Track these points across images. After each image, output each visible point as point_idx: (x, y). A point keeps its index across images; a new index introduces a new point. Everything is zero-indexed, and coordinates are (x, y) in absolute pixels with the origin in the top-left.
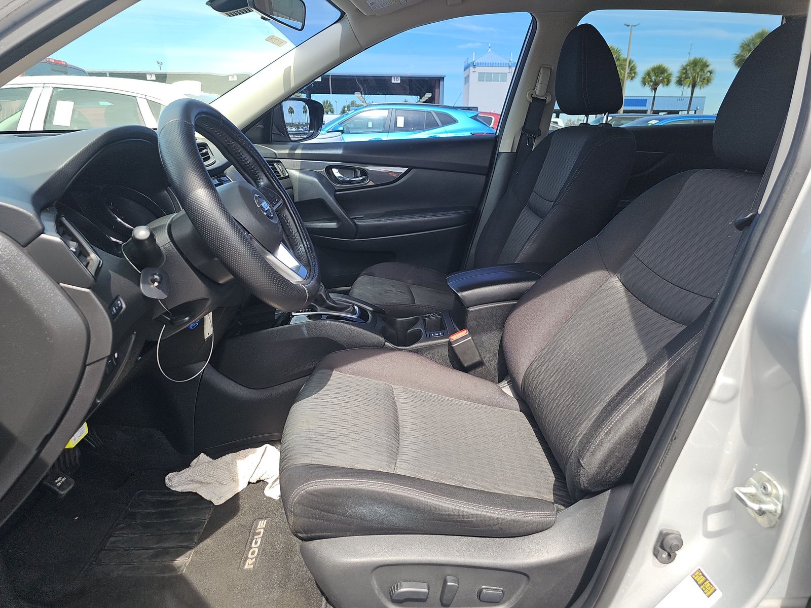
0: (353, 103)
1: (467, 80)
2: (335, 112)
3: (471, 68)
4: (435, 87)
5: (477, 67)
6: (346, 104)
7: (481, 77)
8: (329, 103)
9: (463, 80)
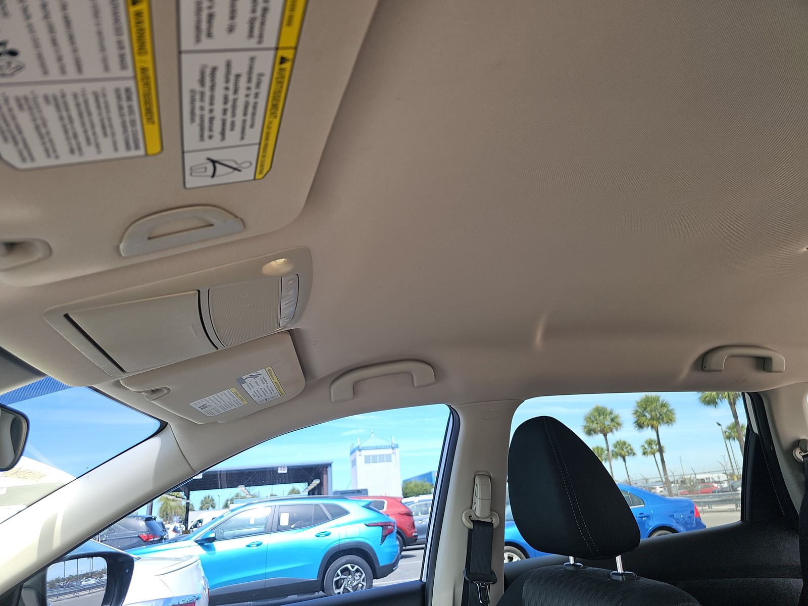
0: (237, 496)
1: (354, 463)
2: (217, 507)
3: (357, 453)
4: (323, 474)
5: (362, 451)
6: (230, 498)
7: (367, 460)
8: (210, 498)
9: (350, 464)
